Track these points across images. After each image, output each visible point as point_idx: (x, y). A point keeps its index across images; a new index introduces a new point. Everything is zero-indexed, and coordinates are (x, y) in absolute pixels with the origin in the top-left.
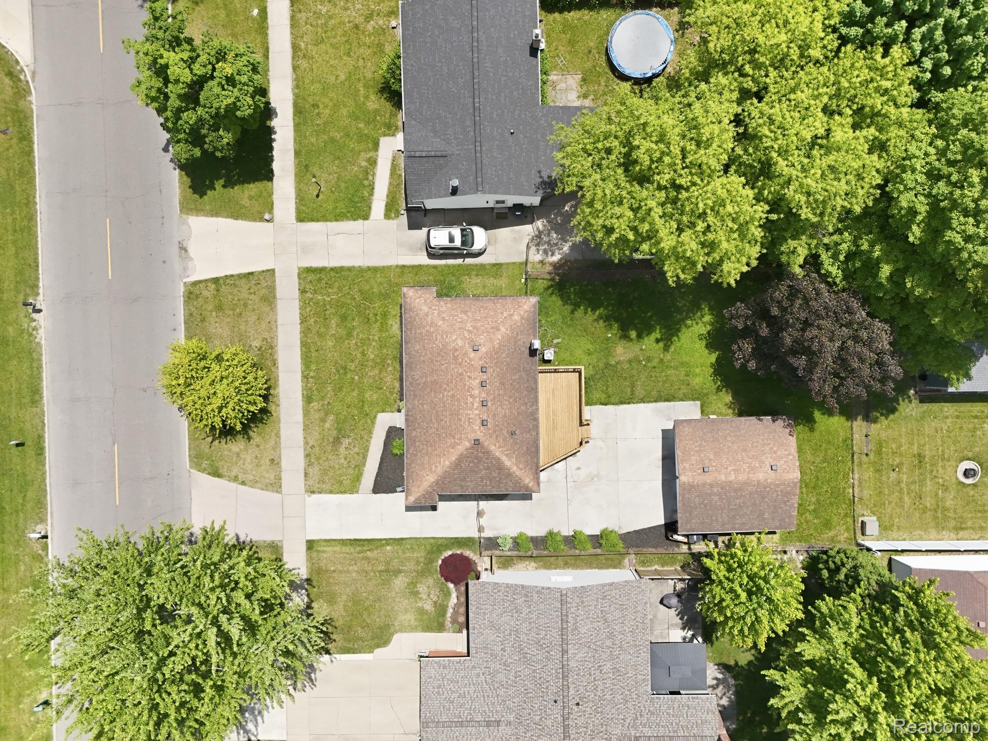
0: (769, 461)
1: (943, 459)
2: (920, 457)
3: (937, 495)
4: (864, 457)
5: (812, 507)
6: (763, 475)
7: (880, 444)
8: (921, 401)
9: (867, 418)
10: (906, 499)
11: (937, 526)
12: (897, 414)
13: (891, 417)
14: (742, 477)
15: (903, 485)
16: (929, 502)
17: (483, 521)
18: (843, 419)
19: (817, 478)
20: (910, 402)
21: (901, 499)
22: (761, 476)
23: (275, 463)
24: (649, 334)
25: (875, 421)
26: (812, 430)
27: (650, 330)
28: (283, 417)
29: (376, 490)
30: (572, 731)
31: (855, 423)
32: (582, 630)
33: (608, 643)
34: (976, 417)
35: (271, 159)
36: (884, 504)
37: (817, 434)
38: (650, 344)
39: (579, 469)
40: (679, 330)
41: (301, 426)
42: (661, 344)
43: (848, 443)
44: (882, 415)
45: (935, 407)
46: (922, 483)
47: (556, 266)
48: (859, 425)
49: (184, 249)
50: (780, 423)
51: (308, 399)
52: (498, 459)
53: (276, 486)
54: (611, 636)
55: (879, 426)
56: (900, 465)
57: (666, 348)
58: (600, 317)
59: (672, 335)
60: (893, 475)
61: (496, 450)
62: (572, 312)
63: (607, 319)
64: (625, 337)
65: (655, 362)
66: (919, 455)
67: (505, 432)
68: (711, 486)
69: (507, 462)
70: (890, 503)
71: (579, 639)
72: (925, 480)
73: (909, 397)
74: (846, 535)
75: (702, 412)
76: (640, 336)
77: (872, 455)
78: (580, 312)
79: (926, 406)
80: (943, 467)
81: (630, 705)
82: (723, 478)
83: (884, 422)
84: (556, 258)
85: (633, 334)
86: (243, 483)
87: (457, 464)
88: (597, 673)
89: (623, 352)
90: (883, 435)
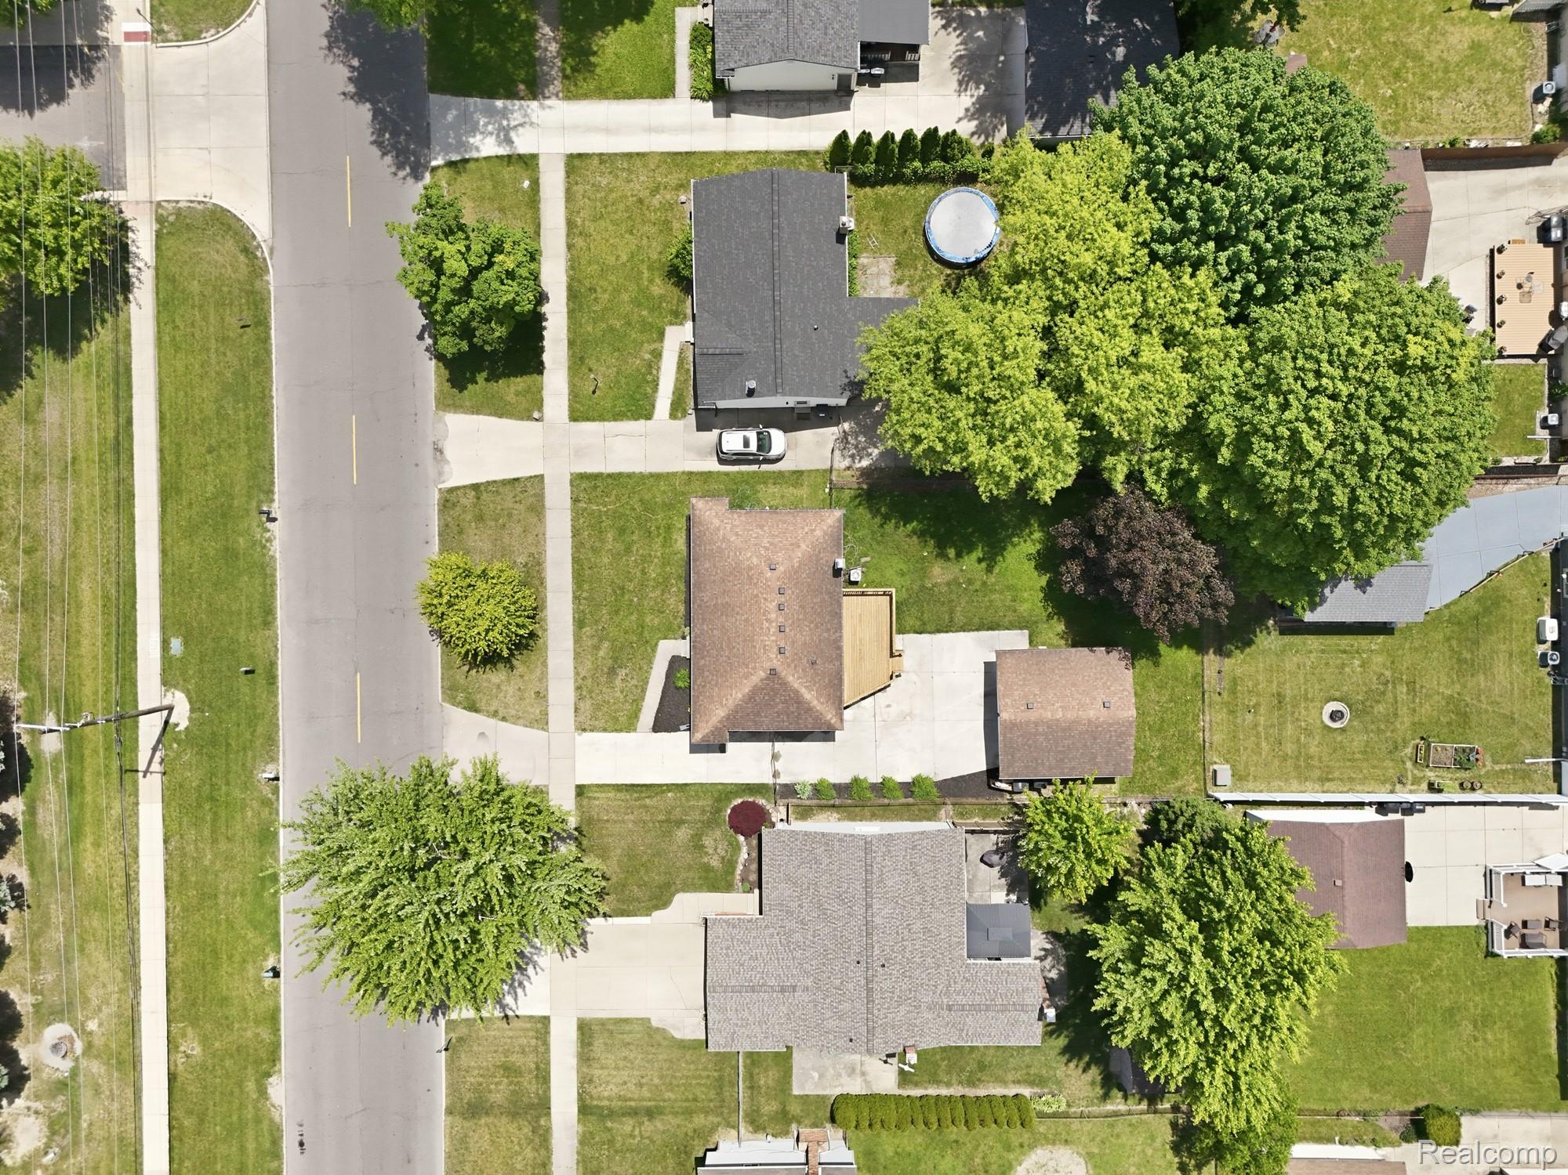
0: (1101, 697)
1: (1306, 699)
2: (1280, 697)
3: (1298, 740)
4: (1217, 698)
5: (1155, 754)
6: (1094, 713)
7: (1234, 681)
8: (1282, 633)
9: (1220, 652)
10: (1264, 744)
11: (1299, 777)
12: (1254, 647)
13: (1248, 650)
14: (1071, 715)
15: (1260, 729)
16: (1289, 748)
17: (779, 765)
18: (1192, 653)
19: (1163, 720)
20: (1269, 633)
21: (1258, 745)
22: (1092, 714)
23: (541, 696)
24: (969, 552)
25: (1229, 655)
26: (1156, 664)
27: (971, 549)
28: (551, 644)
29: (656, 728)
30: (877, 996)
31: (1206, 658)
32: (890, 883)
33: (918, 899)
34: (1345, 652)
35: (542, 350)
36: (1238, 750)
37: (1162, 669)
38: (971, 563)
39: (889, 706)
40: (1004, 549)
41: (571, 655)
42: (984, 565)
43: (1198, 680)
44: (1237, 648)
45: (1297, 639)
46: (1281, 725)
47: (865, 473)
48: (1211, 660)
49: (438, 450)
50: (1115, 655)
51: (580, 623)
52: (797, 692)
53: (541, 722)
54: (922, 891)
55: (1233, 660)
56: (1257, 705)
57: (989, 570)
58: (914, 532)
59: (996, 554)
60: (1249, 717)
61: (794, 680)
62: (882, 526)
63: (922, 534)
64: (942, 555)
65: (977, 585)
66: (1279, 694)
67: (805, 661)
68: (1036, 724)
69: (808, 695)
70: (1246, 749)
71: (886, 893)
72: (1285, 722)
73: (1268, 628)
74: (1195, 785)
75: (1031, 642)
76: (959, 555)
77: (1225, 694)
78: (890, 527)
79: (1287, 639)
80: (1306, 709)
81: (942, 970)
82: (1049, 715)
83: (1239, 656)
84: (865, 463)
85: (952, 552)
86: (504, 719)
87: (751, 697)
88: (906, 932)
89: (940, 573)
90: (1238, 672)
